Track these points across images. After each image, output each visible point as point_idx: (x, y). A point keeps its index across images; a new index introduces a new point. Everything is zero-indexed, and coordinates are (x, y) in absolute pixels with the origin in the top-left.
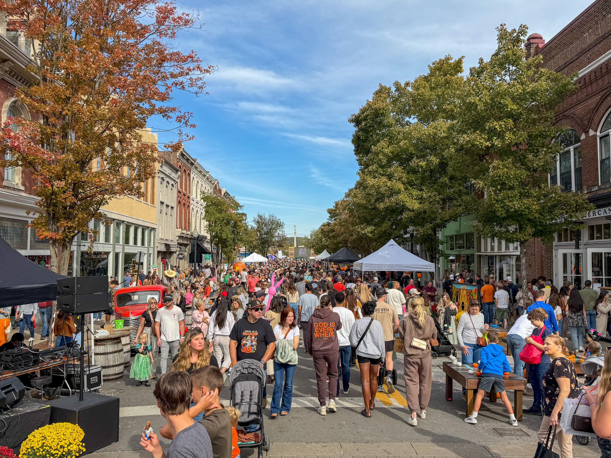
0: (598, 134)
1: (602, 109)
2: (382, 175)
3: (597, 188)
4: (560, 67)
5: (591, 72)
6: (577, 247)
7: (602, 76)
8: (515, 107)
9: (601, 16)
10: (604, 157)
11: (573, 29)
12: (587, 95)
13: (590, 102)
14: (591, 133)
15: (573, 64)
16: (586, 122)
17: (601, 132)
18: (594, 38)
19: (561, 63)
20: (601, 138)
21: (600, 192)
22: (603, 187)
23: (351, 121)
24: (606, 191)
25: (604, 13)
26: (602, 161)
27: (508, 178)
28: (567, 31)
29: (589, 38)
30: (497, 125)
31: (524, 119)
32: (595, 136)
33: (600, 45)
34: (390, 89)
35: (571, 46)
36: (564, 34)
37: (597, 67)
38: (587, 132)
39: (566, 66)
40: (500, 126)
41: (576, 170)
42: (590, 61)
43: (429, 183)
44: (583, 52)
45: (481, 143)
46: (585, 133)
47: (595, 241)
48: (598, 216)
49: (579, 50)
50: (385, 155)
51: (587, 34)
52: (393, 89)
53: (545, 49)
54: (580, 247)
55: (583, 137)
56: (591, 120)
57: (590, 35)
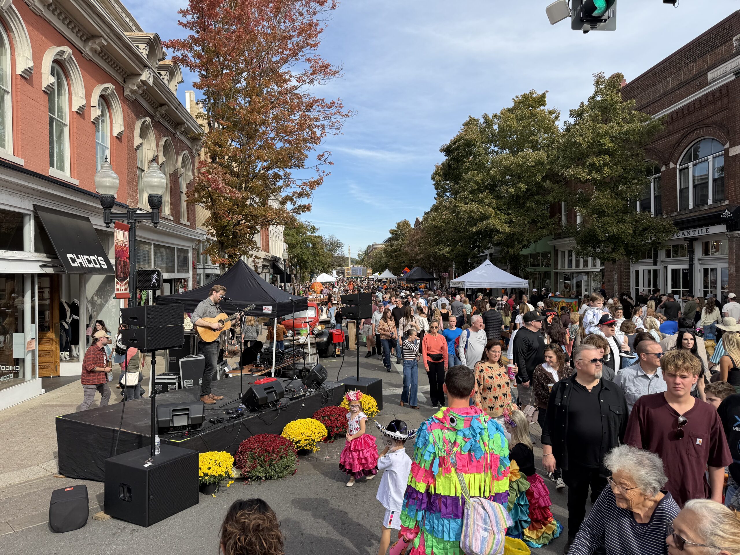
0: (678, 166)
1: (682, 145)
2: (472, 201)
3: (676, 214)
4: (642, 106)
5: (673, 112)
6: (655, 264)
7: (684, 116)
8: (611, 145)
9: (684, 64)
10: (682, 187)
11: (656, 73)
12: (668, 132)
13: (671, 138)
14: (672, 165)
15: (655, 104)
16: (667, 156)
17: (680, 165)
18: (676, 82)
19: (643, 102)
20: (680, 170)
21: (679, 217)
22: (682, 212)
23: (443, 150)
24: (684, 217)
25: (687, 61)
26: (681, 191)
27: (607, 207)
28: (649, 74)
29: (671, 82)
30: (596, 161)
31: (619, 155)
32: (675, 169)
33: (682, 90)
34: (478, 120)
35: (654, 88)
36: (647, 76)
37: (679, 109)
38: (667, 165)
39: (648, 105)
40: (599, 161)
41: (655, 197)
42: (672, 103)
43: (515, 208)
44: (666, 94)
45: (583, 176)
46: (666, 165)
47: (672, 258)
48: (676, 237)
49: (661, 91)
50: (476, 183)
51: (669, 78)
52: (482, 121)
53: (628, 88)
54: (658, 264)
55: (663, 169)
56: (671, 155)
57: (672, 79)
